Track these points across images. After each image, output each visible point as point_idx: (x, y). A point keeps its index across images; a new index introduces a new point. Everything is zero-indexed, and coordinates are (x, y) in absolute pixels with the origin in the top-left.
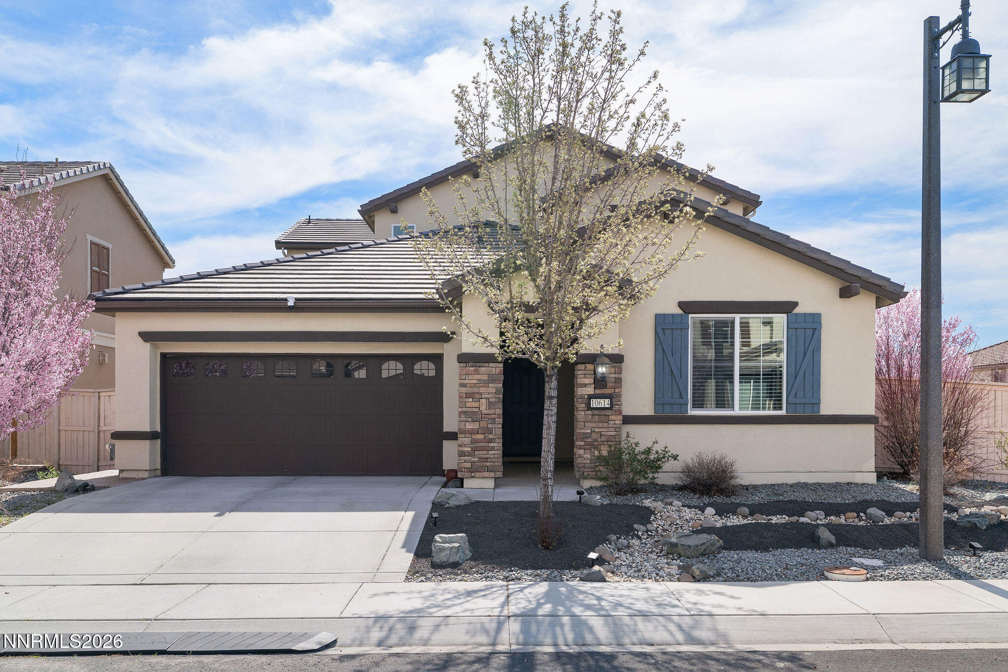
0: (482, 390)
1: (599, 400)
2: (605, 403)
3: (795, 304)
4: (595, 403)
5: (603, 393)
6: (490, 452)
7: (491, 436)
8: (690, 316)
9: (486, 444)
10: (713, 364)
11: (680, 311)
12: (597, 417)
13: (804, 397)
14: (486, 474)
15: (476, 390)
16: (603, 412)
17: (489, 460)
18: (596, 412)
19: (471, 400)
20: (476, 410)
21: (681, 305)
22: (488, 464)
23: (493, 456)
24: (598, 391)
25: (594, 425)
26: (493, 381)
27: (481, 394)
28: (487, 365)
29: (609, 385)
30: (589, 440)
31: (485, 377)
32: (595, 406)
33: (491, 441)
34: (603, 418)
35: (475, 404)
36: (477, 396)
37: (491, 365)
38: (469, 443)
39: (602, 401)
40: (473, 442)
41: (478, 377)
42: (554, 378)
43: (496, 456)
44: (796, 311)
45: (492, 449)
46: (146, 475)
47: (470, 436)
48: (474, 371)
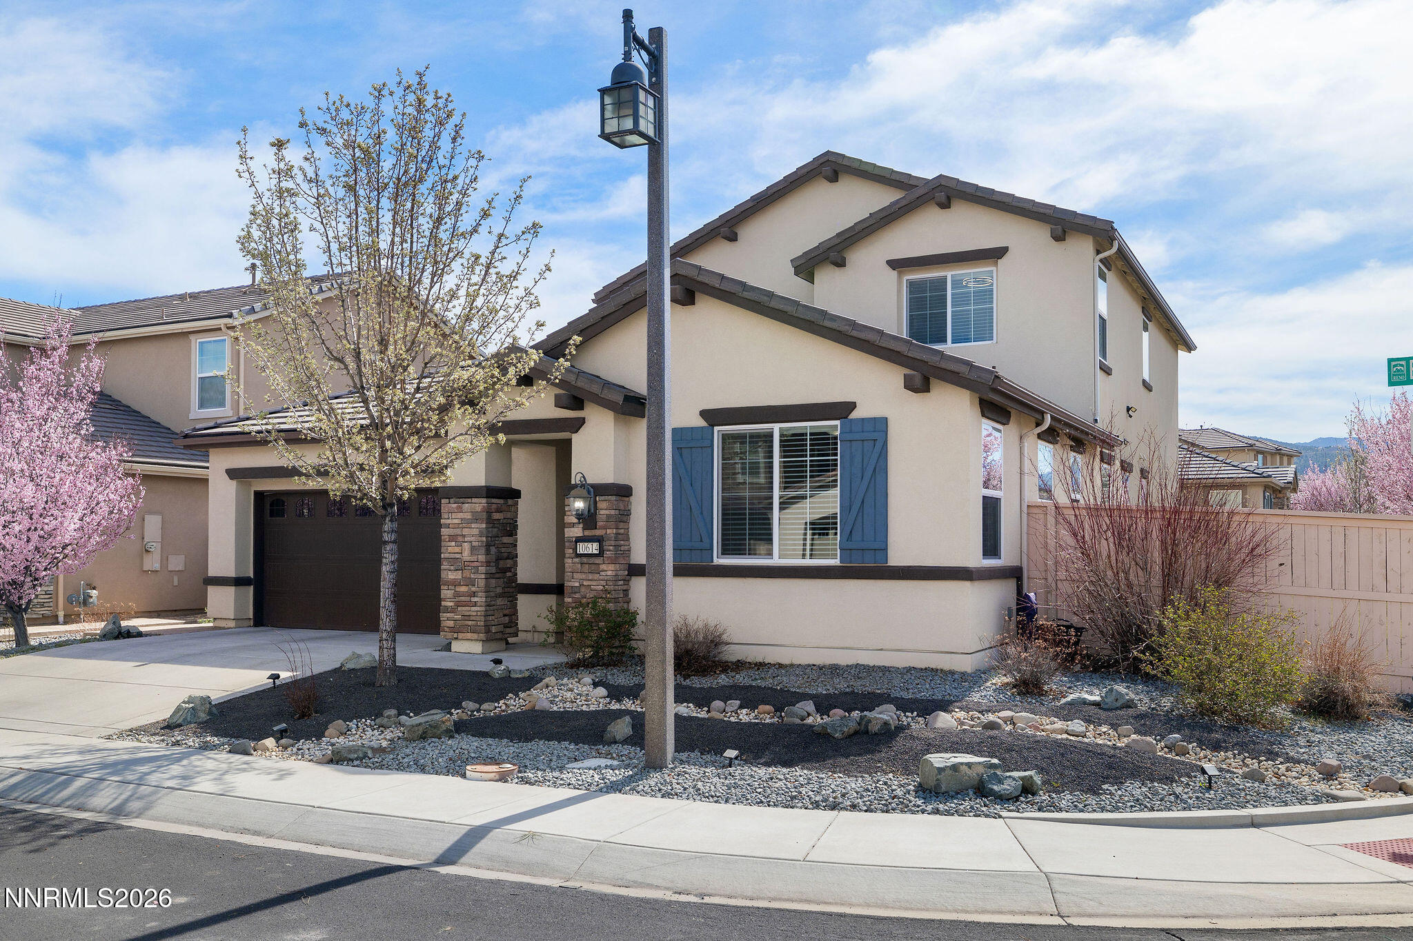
0: (466, 532)
1: (586, 544)
2: (593, 548)
3: (852, 406)
4: (583, 548)
5: (593, 534)
6: (473, 609)
7: (473, 589)
8: (716, 429)
9: (468, 599)
10: (747, 494)
11: (702, 423)
12: (587, 566)
13: (863, 540)
14: (469, 635)
15: (458, 531)
16: (592, 560)
17: (472, 618)
18: (585, 560)
19: (453, 544)
20: (458, 556)
21: (704, 414)
22: (470, 623)
23: (474, 614)
24: (587, 533)
25: (584, 576)
26: (476, 520)
27: (464, 536)
28: (469, 500)
29: (600, 524)
30: (577, 596)
31: (468, 516)
32: (582, 552)
33: (474, 594)
34: (593, 567)
35: (457, 549)
36: (460, 539)
37: (474, 500)
38: (451, 596)
39: (590, 545)
40: (457, 594)
41: (461, 515)
42: (387, 519)
43: (479, 613)
44: (854, 415)
45: (475, 604)
46: (232, 624)
47: (453, 588)
48: (457, 508)
